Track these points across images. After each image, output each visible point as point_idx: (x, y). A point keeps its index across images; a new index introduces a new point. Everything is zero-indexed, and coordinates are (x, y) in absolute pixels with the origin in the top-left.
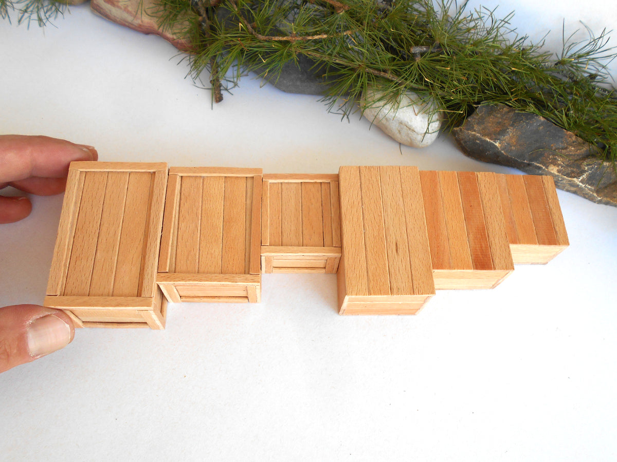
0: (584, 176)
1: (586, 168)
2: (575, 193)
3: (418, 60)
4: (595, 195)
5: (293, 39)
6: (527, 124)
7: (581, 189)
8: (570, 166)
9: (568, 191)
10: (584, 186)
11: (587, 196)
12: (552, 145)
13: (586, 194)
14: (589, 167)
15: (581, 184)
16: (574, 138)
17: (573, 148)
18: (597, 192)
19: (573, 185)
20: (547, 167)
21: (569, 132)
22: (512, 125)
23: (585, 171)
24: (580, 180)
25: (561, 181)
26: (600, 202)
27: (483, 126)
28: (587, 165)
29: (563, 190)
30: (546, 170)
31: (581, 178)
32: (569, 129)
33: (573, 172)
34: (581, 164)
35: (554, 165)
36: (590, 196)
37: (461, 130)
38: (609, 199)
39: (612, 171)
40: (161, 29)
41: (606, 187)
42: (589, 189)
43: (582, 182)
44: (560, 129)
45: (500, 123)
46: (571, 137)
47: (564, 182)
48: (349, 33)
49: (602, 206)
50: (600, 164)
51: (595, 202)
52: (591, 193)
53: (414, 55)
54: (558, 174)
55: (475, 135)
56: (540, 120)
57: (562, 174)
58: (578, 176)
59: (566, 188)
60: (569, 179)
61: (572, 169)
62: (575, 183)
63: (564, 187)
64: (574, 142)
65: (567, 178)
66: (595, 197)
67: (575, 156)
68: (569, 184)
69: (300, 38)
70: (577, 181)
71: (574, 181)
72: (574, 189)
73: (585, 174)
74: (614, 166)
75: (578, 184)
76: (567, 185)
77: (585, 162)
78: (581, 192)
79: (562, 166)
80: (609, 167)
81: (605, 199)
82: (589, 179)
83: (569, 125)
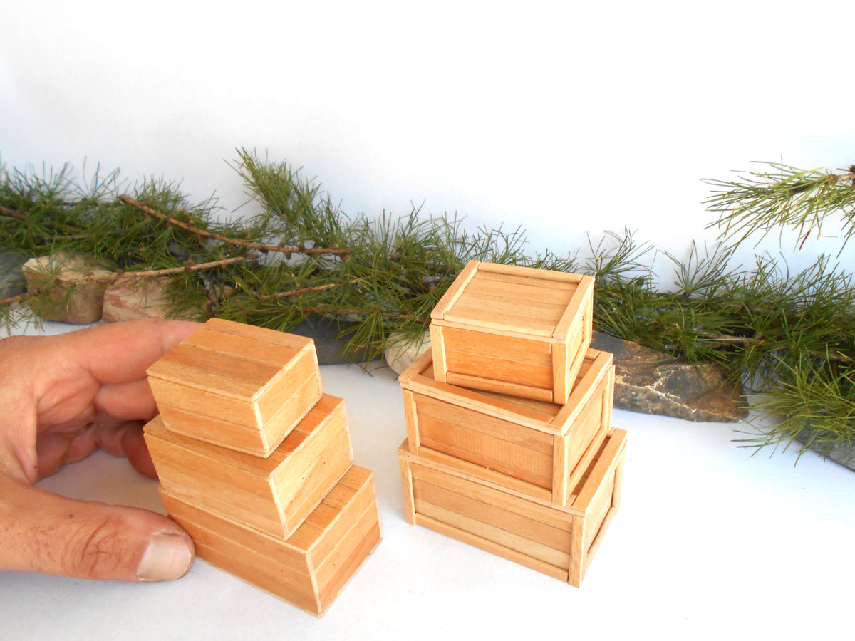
0: (660, 381)
1: (660, 374)
2: (663, 413)
3: (433, 288)
4: (685, 406)
5: (298, 292)
7: (665, 402)
8: (640, 375)
9: (655, 412)
10: (664, 395)
11: (679, 413)
13: (676, 409)
14: (664, 372)
15: (659, 393)
16: (639, 348)
17: (639, 357)
18: (687, 403)
19: (655, 399)
21: (630, 342)
23: (659, 377)
24: (655, 387)
25: (636, 395)
26: (698, 418)
28: (661, 371)
29: (646, 412)
31: (656, 385)
32: (627, 339)
33: (644, 380)
34: (654, 370)
35: (618, 374)
36: (682, 412)
38: (706, 411)
39: (697, 376)
41: (698, 398)
42: (675, 400)
43: (659, 388)
44: (617, 340)
46: (634, 346)
47: (641, 396)
48: (359, 280)
49: (705, 425)
50: (676, 368)
51: (693, 420)
52: (680, 405)
53: (427, 285)
54: (625, 384)
57: (631, 383)
58: (651, 383)
59: (649, 407)
60: (642, 390)
61: (642, 377)
62: (652, 394)
63: (647, 406)
64: (639, 352)
65: (638, 388)
66: (687, 410)
67: (643, 364)
68: (648, 398)
69: (304, 290)
70: (652, 389)
71: (649, 390)
72: (658, 407)
73: (660, 380)
74: (696, 368)
75: (657, 394)
76: (647, 401)
77: (657, 369)
78: (669, 408)
79: (627, 375)
80: (690, 371)
81: (701, 411)
82: (670, 386)
83: (624, 332)
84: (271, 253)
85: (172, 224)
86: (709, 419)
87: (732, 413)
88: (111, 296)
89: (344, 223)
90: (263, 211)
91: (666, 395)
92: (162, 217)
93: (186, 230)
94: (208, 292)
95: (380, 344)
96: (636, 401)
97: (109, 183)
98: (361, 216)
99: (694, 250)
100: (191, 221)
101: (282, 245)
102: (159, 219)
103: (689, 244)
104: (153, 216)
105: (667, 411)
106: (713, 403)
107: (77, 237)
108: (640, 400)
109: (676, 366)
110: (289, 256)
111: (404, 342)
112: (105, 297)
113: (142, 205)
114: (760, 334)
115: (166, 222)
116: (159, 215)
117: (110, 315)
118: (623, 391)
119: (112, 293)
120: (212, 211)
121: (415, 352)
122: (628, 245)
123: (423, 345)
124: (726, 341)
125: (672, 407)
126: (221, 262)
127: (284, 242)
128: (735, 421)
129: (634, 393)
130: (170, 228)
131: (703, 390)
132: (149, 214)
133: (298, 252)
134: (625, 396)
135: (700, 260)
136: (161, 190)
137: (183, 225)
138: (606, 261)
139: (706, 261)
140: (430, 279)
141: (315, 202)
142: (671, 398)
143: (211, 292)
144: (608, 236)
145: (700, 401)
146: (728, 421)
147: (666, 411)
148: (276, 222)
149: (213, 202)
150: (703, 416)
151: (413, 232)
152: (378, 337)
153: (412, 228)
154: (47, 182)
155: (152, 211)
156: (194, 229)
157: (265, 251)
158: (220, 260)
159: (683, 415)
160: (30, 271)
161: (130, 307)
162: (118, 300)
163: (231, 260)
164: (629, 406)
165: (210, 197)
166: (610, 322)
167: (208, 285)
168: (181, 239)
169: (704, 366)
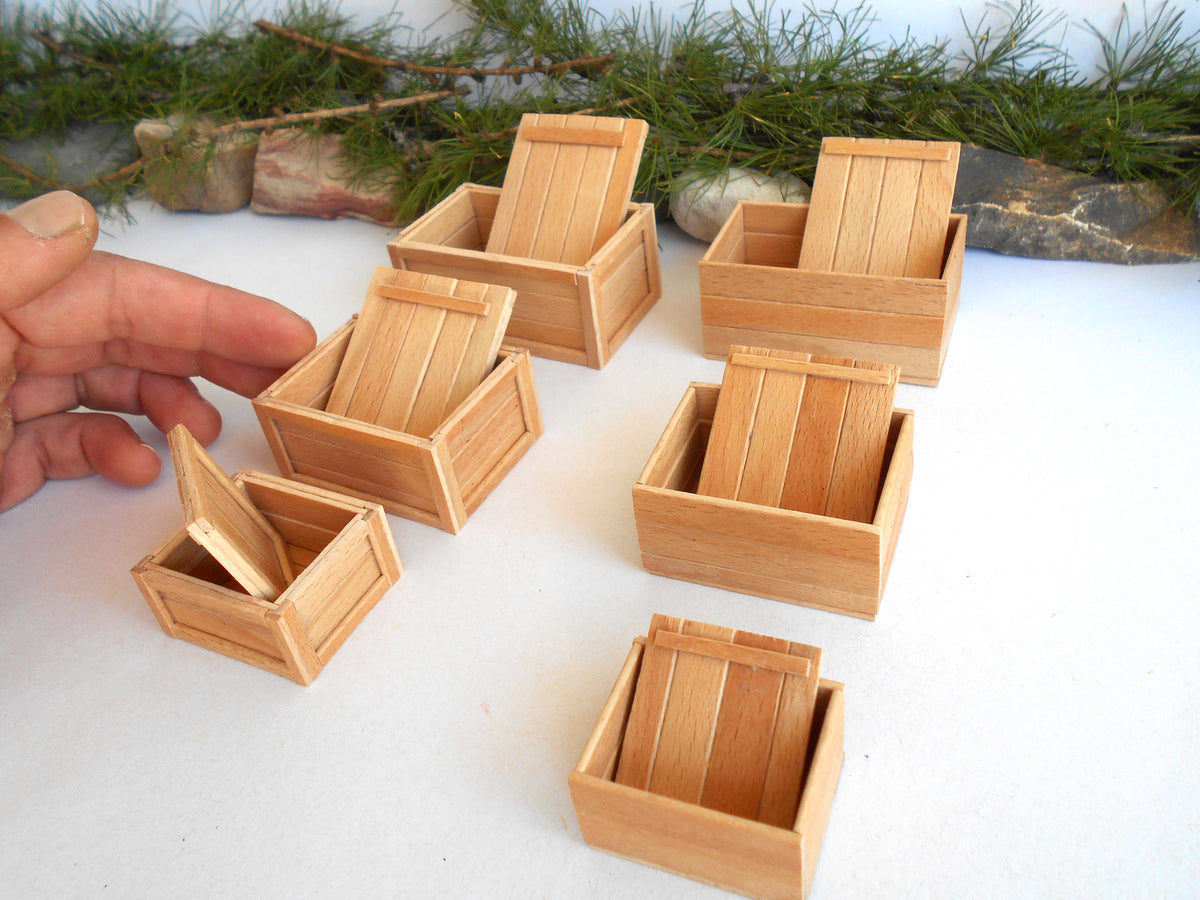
0: (1080, 208)
1: (1079, 198)
2: (1082, 256)
3: (739, 100)
4: (1117, 242)
7: (1087, 239)
8: (1049, 200)
9: (1070, 257)
10: (1086, 226)
11: (1106, 254)
12: (1006, 180)
13: (1102, 248)
14: (1085, 195)
15: (1080, 224)
16: (1044, 167)
17: (1046, 179)
18: (1120, 237)
19: (1071, 234)
20: (1006, 206)
21: (1031, 160)
23: (1080, 202)
24: (1073, 215)
25: (1045, 231)
26: (1135, 259)
28: (1080, 194)
29: (1058, 258)
30: (1006, 211)
31: (1074, 212)
32: (1028, 155)
33: (1056, 207)
34: (1070, 194)
35: (1019, 201)
36: (1110, 252)
38: (1147, 247)
39: (1132, 199)
41: (1134, 230)
42: (1102, 233)
43: (1079, 217)
44: (1014, 157)
46: (1036, 165)
47: (1051, 232)
48: (627, 102)
49: (1143, 270)
50: (1103, 189)
51: (1125, 263)
52: (1109, 240)
53: (730, 96)
54: (1030, 213)
56: (972, 149)
57: (1037, 212)
58: (1068, 210)
59: (1062, 249)
60: (1054, 221)
61: (1053, 203)
62: (1069, 227)
63: (1058, 247)
64: (1045, 172)
65: (1049, 217)
66: (1119, 247)
67: (1053, 188)
68: (1061, 234)
70: (1070, 218)
71: (1066, 220)
72: (1075, 247)
73: (1080, 206)
74: (1134, 192)
75: (1076, 226)
76: (1060, 239)
77: (1075, 192)
78: (1091, 247)
79: (1033, 201)
80: (1122, 192)
81: (1140, 248)
82: (1093, 214)
83: (1024, 143)
84: (490, 80)
85: (342, 56)
86: (1149, 259)
87: (1184, 247)
88: (266, 161)
89: (595, 26)
90: (470, 24)
91: (1090, 226)
92: (324, 45)
93: (360, 61)
95: (666, 186)
96: (1042, 240)
97: (236, 10)
98: (618, 14)
99: (1125, 21)
100: (367, 49)
101: (506, 65)
102: (319, 50)
103: (1116, 12)
104: (311, 47)
105: (1089, 251)
106: (1156, 236)
107: (200, 90)
108: (1049, 239)
109: (1102, 186)
110: (518, 81)
111: (699, 183)
112: (257, 165)
113: (291, 31)
115: (328, 54)
116: (317, 44)
117: (265, 193)
118: (1024, 226)
119: (265, 157)
120: (394, 33)
121: (719, 195)
122: (1025, 17)
123: (728, 184)
125: (1096, 245)
126: (421, 98)
127: (510, 60)
128: (1188, 260)
129: (1041, 228)
130: (336, 62)
131: (1140, 218)
132: (303, 44)
133: (531, 72)
134: (1027, 235)
135: (1133, 34)
136: (316, 9)
137: (354, 55)
138: (992, 46)
139: (1143, 32)
140: (734, 88)
142: (1097, 230)
143: (406, 144)
144: (992, 11)
145: (1137, 234)
146: (1177, 259)
147: (1087, 252)
148: (492, 38)
149: (394, 18)
150: (1142, 256)
151: (698, 30)
152: (663, 178)
153: (695, 26)
154: (145, 12)
155: (307, 39)
156: (370, 59)
157: (481, 78)
158: (418, 95)
159: (1111, 257)
160: (145, 136)
161: (293, 174)
162: (276, 166)
163: (432, 98)
164: (1031, 250)
165: (389, 12)
166: (1004, 130)
167: (400, 136)
168: (353, 75)
169: (1141, 186)
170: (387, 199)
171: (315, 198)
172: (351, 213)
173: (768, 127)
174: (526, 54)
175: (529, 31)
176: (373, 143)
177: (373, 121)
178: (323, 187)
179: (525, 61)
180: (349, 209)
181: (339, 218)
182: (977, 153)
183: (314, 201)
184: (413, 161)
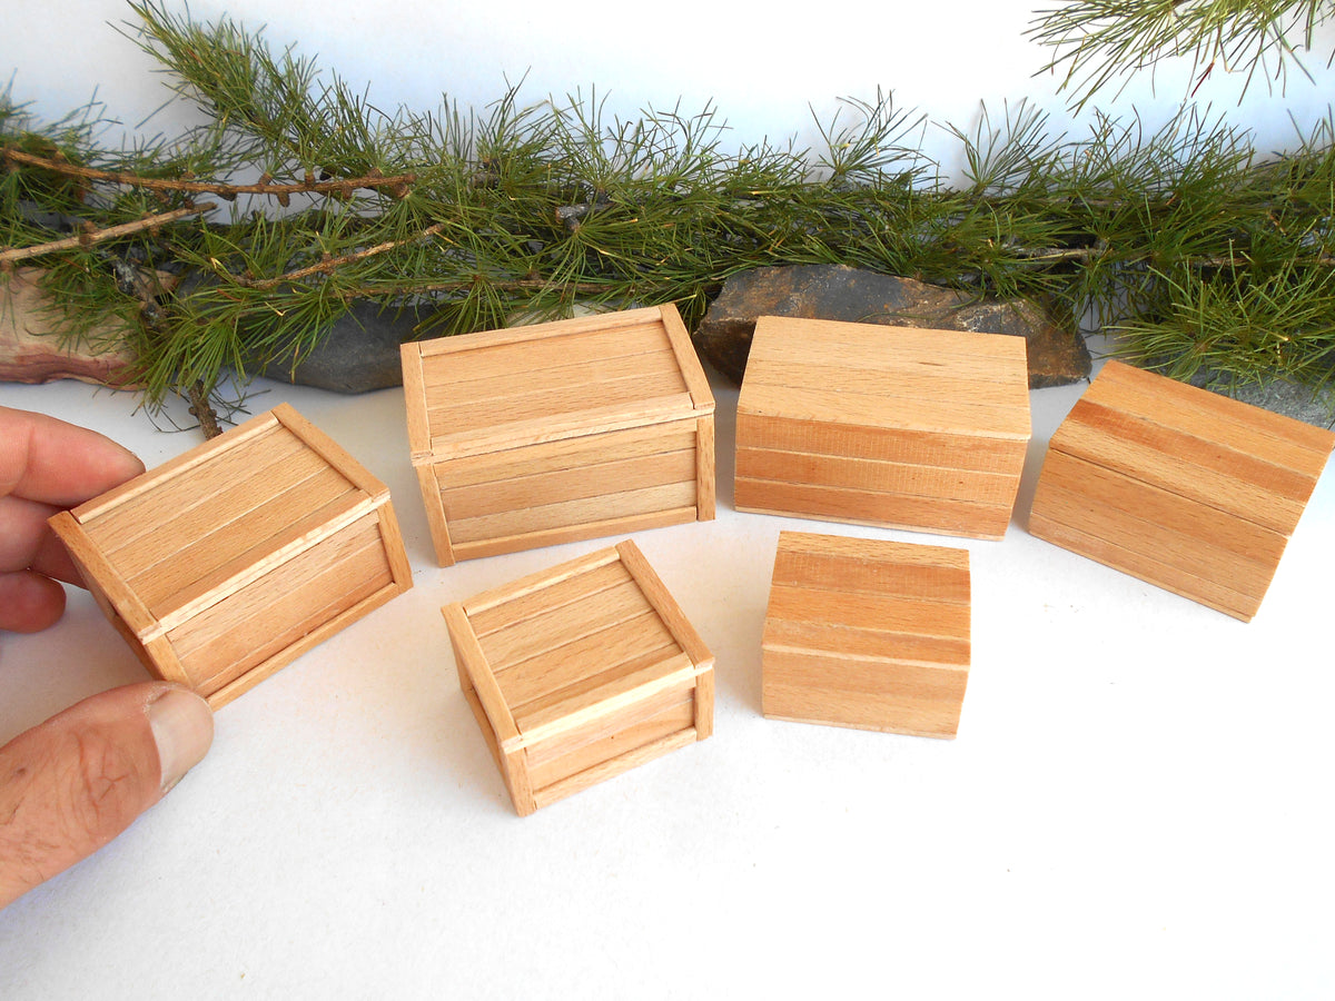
3: (577, 227)
5: (329, 265)
6: (823, 281)
12: (885, 306)
14: (969, 321)
16: (920, 286)
17: (926, 302)
21: (906, 280)
22: (796, 290)
27: (742, 307)
28: (965, 319)
32: (903, 274)
34: (953, 320)
37: (705, 325)
38: (1036, 371)
39: (1014, 319)
40: (65, 349)
44: (887, 277)
45: (773, 293)
46: (913, 285)
48: (434, 229)
50: (986, 312)
53: (566, 223)
55: (733, 322)
56: (845, 271)
64: (924, 293)
67: (936, 311)
69: (341, 260)
74: (1015, 311)
77: (958, 316)
80: (1005, 313)
83: (899, 262)
84: (243, 199)
85: (20, 163)
86: (1038, 383)
87: (1070, 368)
89: (375, 126)
93: (51, 171)
94: (131, 286)
99: (985, 119)
100: (61, 153)
101: (265, 181)
103: (975, 107)
106: (1042, 358)
109: (984, 308)
110: (285, 201)
114: (1105, 240)
120: (96, 129)
122: (883, 117)
124: (1053, 259)
126: (150, 222)
127: (268, 173)
128: (1076, 382)
130: (15, 171)
133: (302, 191)
135: (994, 131)
137: (41, 162)
138: (848, 149)
139: (1005, 131)
140: (569, 212)
141: (314, 93)
143: (137, 283)
144: (845, 104)
146: (1065, 381)
148: (237, 139)
149: (96, 110)
156: (67, 169)
157: (230, 195)
158: (144, 218)
163: (165, 218)
165: (88, 101)
166: (878, 250)
167: (127, 272)
168: (43, 190)
169: (1021, 304)
170: (121, 358)
171: (14, 361)
172: (67, 376)
173: (617, 260)
174: (291, 164)
175: (290, 133)
176: (90, 285)
177: (86, 257)
178: (23, 348)
179: (291, 174)
180: (65, 371)
181: (50, 381)
182: (851, 276)
183: (12, 365)
184: (151, 308)
